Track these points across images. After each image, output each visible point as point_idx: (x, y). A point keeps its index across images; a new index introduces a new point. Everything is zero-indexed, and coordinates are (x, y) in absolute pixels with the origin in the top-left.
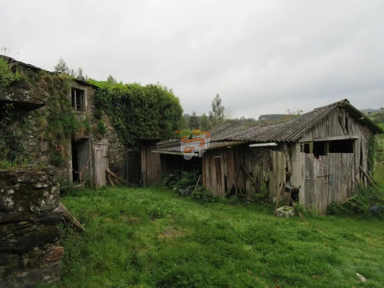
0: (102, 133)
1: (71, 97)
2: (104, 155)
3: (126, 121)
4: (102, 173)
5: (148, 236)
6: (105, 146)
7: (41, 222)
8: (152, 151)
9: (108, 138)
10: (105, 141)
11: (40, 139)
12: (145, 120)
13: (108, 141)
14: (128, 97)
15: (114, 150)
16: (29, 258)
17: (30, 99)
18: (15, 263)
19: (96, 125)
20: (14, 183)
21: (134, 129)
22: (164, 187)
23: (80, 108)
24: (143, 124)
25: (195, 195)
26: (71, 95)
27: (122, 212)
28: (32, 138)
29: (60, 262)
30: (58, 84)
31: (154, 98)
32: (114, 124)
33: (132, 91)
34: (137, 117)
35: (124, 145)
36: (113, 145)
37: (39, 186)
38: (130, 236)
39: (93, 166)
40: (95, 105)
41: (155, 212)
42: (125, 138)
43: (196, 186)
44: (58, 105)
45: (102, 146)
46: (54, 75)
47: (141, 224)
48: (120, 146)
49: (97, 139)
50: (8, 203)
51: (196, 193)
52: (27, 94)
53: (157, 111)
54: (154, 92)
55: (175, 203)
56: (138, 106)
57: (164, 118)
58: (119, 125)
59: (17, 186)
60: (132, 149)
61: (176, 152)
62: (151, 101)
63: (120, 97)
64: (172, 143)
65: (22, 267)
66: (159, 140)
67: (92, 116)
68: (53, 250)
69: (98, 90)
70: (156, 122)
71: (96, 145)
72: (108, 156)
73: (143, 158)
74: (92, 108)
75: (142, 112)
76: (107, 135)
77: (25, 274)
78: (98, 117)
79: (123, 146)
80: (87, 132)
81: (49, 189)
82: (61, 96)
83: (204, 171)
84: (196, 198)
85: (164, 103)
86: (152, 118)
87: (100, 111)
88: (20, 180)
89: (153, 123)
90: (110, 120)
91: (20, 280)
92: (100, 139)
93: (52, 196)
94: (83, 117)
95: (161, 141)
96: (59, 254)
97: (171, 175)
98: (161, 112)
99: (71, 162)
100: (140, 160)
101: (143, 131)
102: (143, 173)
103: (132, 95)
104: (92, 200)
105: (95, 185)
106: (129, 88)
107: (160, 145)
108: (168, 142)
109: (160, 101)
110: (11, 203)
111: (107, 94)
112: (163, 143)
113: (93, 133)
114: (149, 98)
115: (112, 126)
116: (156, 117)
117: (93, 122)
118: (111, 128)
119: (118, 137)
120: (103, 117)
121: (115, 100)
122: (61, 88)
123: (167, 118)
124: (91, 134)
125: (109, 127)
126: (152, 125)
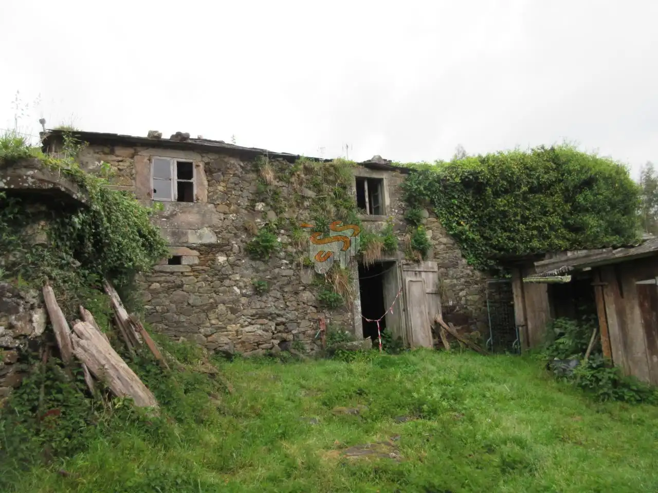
0: (424, 253)
1: (356, 193)
2: (429, 290)
3: (482, 224)
4: (425, 324)
6: (431, 275)
9: (438, 258)
10: (431, 264)
11: (298, 265)
12: (524, 220)
13: (438, 264)
14: (477, 178)
15: (455, 281)
17: (34, 183)
19: (408, 236)
21: (500, 237)
23: (376, 209)
24: (521, 227)
26: (354, 189)
28: (286, 264)
30: (330, 174)
31: (546, 172)
32: (450, 232)
33: (488, 166)
34: (504, 214)
35: (479, 270)
36: (451, 273)
39: (405, 310)
40: (406, 201)
42: (480, 257)
44: (330, 208)
45: (423, 274)
48: (471, 273)
49: (411, 262)
52: (29, 176)
53: (558, 198)
54: (546, 161)
56: (504, 193)
57: (577, 209)
58: (462, 233)
60: (499, 277)
62: (538, 178)
63: (458, 180)
64: (575, 259)
66: (541, 256)
67: (401, 220)
69: (410, 174)
70: (555, 220)
71: (409, 272)
72: (439, 292)
73: (517, 296)
74: (400, 207)
75: (515, 202)
76: (435, 254)
78: (412, 221)
79: (477, 273)
80: (388, 248)
82: (335, 193)
83: (603, 319)
85: (572, 180)
86: (545, 213)
87: (419, 211)
89: (546, 222)
90: (442, 225)
92: (418, 262)
94: (382, 224)
98: (568, 199)
99: (358, 302)
101: (522, 241)
102: (519, 326)
103: (487, 173)
105: (409, 344)
106: (483, 161)
107: (544, 265)
108: (564, 258)
109: (562, 175)
111: (427, 178)
112: (552, 260)
113: (403, 251)
114: (532, 173)
115: (447, 235)
116: (555, 211)
117: (403, 231)
118: (444, 240)
119: (463, 256)
120: (424, 221)
121: (449, 188)
122: (336, 181)
123: (587, 210)
124: (398, 252)
125: (440, 239)
126: (544, 227)
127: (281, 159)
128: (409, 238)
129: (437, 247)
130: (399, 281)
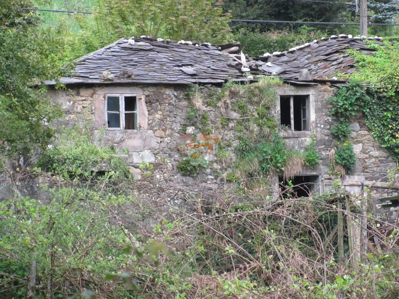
1: (280, 112)
11: (222, 180)
13: (366, 177)
19: (333, 151)
23: (302, 125)
26: (278, 108)
28: (212, 179)
30: (255, 96)
32: (383, 146)
40: (333, 115)
49: (334, 177)
67: (327, 135)
74: (326, 122)
76: (364, 168)
78: (337, 136)
82: (258, 114)
90: (373, 138)
92: (341, 176)
94: (306, 140)
113: (327, 165)
115: (380, 148)
117: (328, 146)
118: (376, 153)
120: (354, 134)
121: (384, 100)
122: (260, 101)
124: (322, 167)
125: (371, 153)
127: (210, 85)
128: (334, 153)
129: (366, 160)
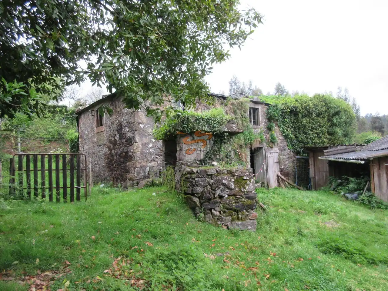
0: (273, 143)
1: (249, 115)
2: (275, 161)
3: (295, 130)
4: (274, 176)
5: (311, 223)
6: (276, 153)
7: (247, 198)
8: (320, 158)
9: (278, 146)
10: (276, 149)
12: (312, 129)
13: (279, 149)
14: (296, 109)
15: (284, 157)
16: (242, 215)
18: (235, 216)
19: (268, 136)
20: (234, 176)
21: (302, 137)
22: (332, 192)
23: (256, 123)
24: (311, 132)
25: (363, 200)
26: (249, 113)
27: (292, 207)
29: (256, 221)
30: (240, 106)
31: (322, 107)
32: (284, 134)
33: (300, 103)
34: (305, 126)
35: (293, 152)
36: (283, 153)
37: (245, 178)
38: (297, 221)
39: (267, 170)
40: (267, 119)
41: (320, 209)
42: (294, 146)
43: (364, 192)
44: (240, 122)
45: (273, 154)
46: (237, 100)
47: (307, 215)
48: (289, 153)
49: (269, 148)
50: (232, 185)
51: (363, 198)
52: (234, 127)
53: (325, 119)
54: (321, 102)
55: (340, 204)
56: (306, 116)
57: (333, 125)
58: (288, 134)
59: (235, 177)
60: (300, 155)
61: (342, 159)
62: (319, 110)
63: (288, 110)
64: (341, 150)
65: (238, 219)
66: (326, 148)
67: (265, 128)
68: (252, 213)
69: (269, 106)
70: (324, 129)
71: (268, 153)
72: (279, 162)
73: (311, 165)
74: (265, 122)
75: (309, 121)
76: (278, 144)
77: (240, 222)
78: (270, 129)
79: (292, 153)
80: (261, 142)
81: (250, 180)
82: (242, 115)
83: (373, 178)
84: (363, 203)
85: (333, 111)
86: (320, 126)
87: (272, 124)
88: (236, 175)
89: (321, 131)
90: (280, 130)
91: (238, 225)
92: (272, 148)
93: (251, 184)
94: (258, 130)
95: (329, 148)
96: (256, 216)
97: (339, 181)
98: (329, 120)
100: (309, 166)
101: (310, 139)
102: (311, 178)
103: (300, 107)
104: (267, 197)
105: (268, 186)
106: (297, 101)
107: (328, 152)
108: (337, 149)
109: (328, 109)
110: (233, 186)
111: (277, 109)
112: (331, 150)
113: (266, 143)
114: (317, 107)
115: (282, 136)
116: (324, 125)
117: (266, 133)
118: (281, 138)
119: (287, 145)
120: (274, 129)
121: (284, 113)
122: (242, 109)
123: (336, 125)
124: (264, 143)
125: (279, 137)
126: (320, 133)
127: (221, 98)
129: (278, 141)
130: (264, 157)
